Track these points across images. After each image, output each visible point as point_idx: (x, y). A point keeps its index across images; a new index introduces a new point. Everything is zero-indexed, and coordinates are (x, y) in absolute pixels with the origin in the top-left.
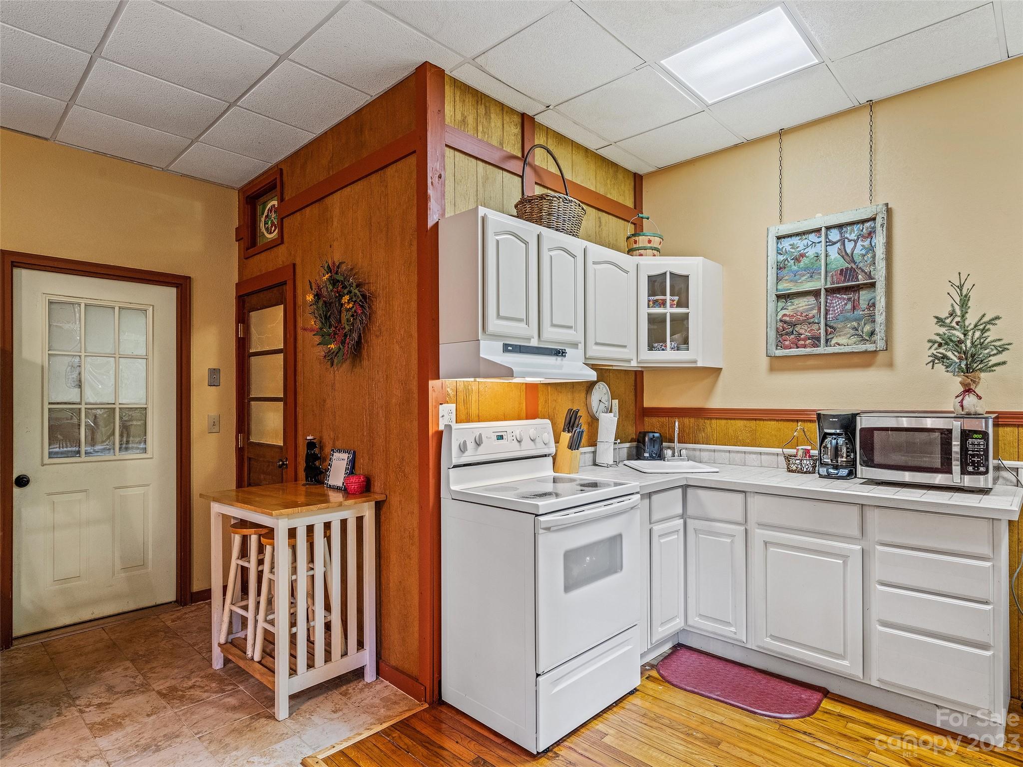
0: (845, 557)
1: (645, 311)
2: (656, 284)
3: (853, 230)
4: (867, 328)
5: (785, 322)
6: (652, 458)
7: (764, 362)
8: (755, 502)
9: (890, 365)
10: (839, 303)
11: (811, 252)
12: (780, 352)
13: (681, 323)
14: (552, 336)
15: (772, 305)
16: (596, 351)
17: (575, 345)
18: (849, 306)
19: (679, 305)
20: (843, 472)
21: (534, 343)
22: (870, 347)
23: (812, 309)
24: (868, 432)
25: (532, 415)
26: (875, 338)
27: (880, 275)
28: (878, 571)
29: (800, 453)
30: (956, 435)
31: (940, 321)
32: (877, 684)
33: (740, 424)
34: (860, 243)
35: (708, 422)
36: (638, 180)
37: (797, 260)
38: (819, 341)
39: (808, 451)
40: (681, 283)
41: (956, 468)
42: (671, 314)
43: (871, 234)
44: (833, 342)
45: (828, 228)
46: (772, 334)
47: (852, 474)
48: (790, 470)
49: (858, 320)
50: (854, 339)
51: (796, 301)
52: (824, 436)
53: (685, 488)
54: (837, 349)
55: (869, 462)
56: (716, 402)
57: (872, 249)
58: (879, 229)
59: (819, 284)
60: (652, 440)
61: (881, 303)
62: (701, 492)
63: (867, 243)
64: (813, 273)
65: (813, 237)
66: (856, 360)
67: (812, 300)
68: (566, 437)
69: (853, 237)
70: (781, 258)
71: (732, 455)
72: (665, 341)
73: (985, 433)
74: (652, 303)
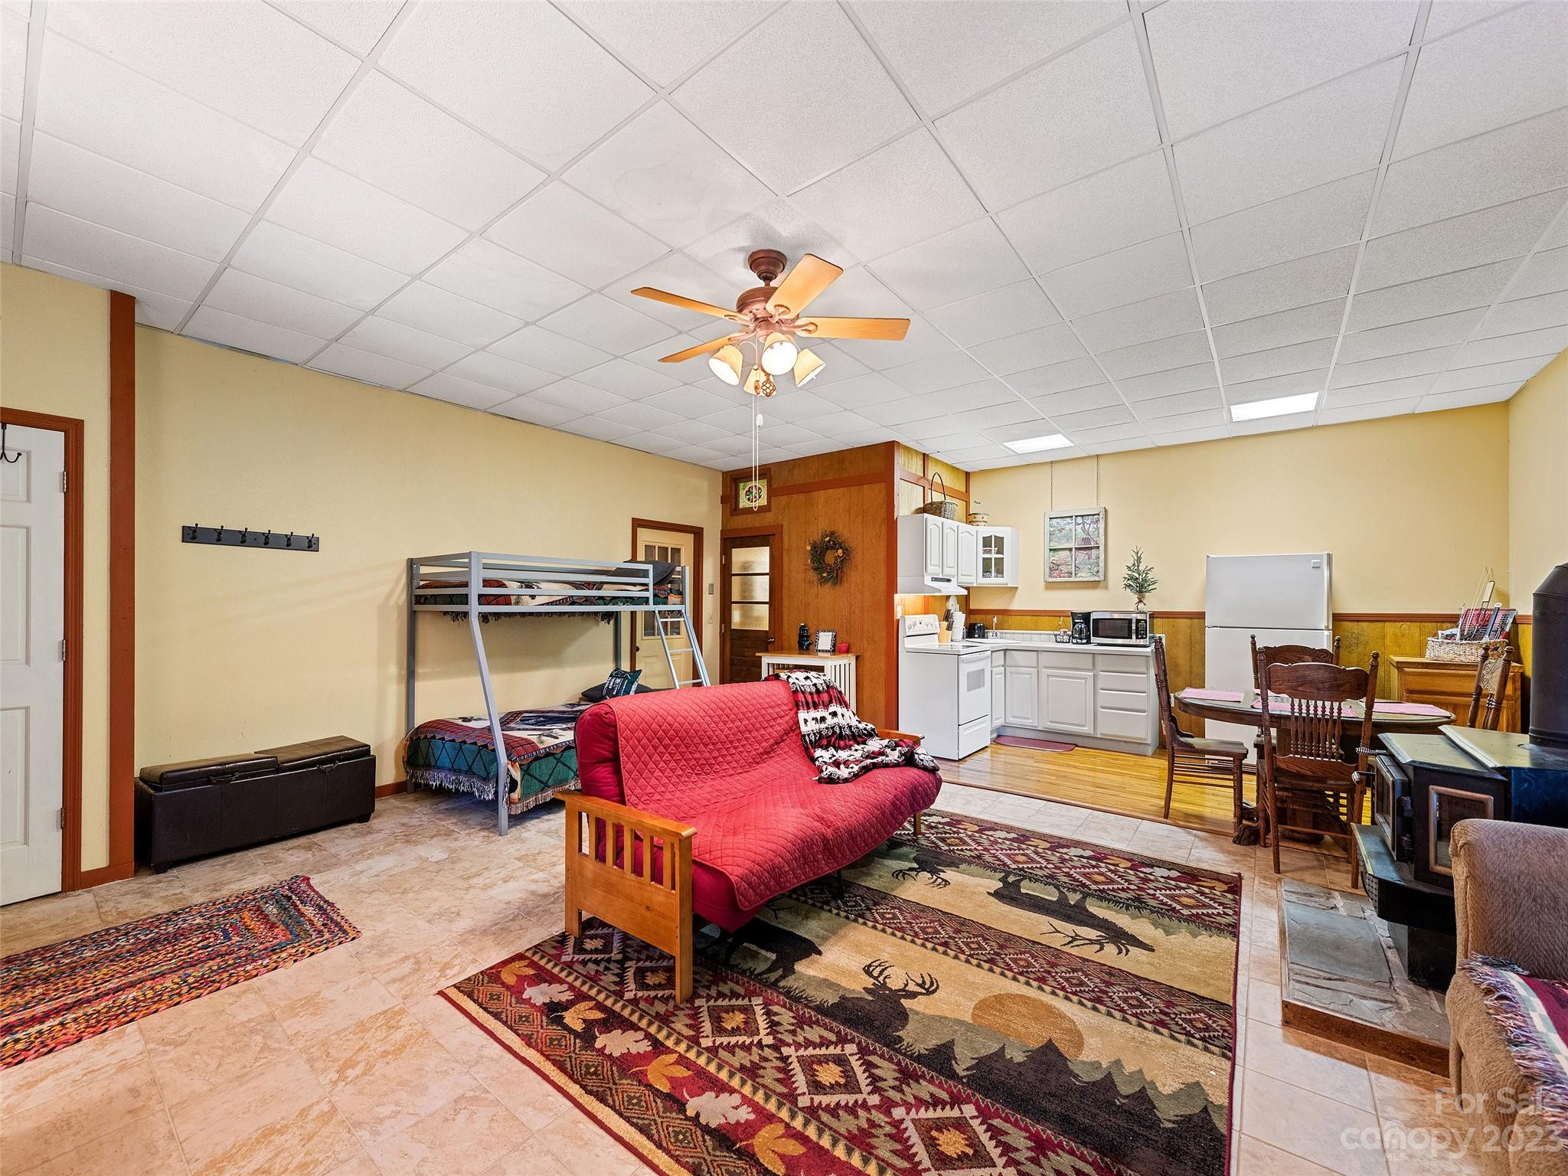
0: (1086, 679)
1: (981, 556)
2: (987, 542)
3: (1088, 519)
4: (1096, 569)
5: (1054, 564)
6: (979, 637)
7: (1042, 584)
8: (1042, 656)
9: (1106, 588)
10: (1082, 555)
11: (1067, 528)
12: (1051, 580)
13: (1000, 562)
14: (948, 572)
15: (1047, 554)
16: (962, 579)
17: (954, 577)
18: (1087, 557)
19: (998, 553)
20: (1085, 641)
21: (940, 576)
22: (1097, 579)
23: (1068, 558)
24: (1096, 621)
25: (926, 612)
26: (1100, 574)
27: (1101, 543)
28: (1100, 685)
29: (1062, 633)
30: (1134, 621)
31: (1128, 567)
32: (1099, 736)
33: (1028, 618)
34: (1092, 525)
36: (967, 474)
37: (1060, 531)
38: (1071, 573)
39: (1065, 632)
40: (1000, 541)
41: (1134, 637)
42: (995, 558)
43: (1097, 521)
44: (1079, 575)
45: (1076, 516)
46: (1047, 570)
47: (1089, 642)
48: (1057, 642)
49: (1091, 565)
50: (1089, 574)
51: (1060, 553)
52: (1075, 624)
53: (1005, 650)
54: (1081, 579)
55: (1096, 635)
56: (1016, 605)
57: (1098, 529)
58: (1101, 520)
59: (1072, 545)
60: (980, 627)
61: (1102, 557)
62: (1014, 652)
63: (1095, 526)
64: (1068, 539)
65: (1068, 520)
66: (1090, 584)
67: (1068, 552)
68: (945, 624)
69: (1089, 522)
70: (1052, 529)
71: (1024, 633)
72: (991, 572)
73: (1146, 621)
74: (985, 552)
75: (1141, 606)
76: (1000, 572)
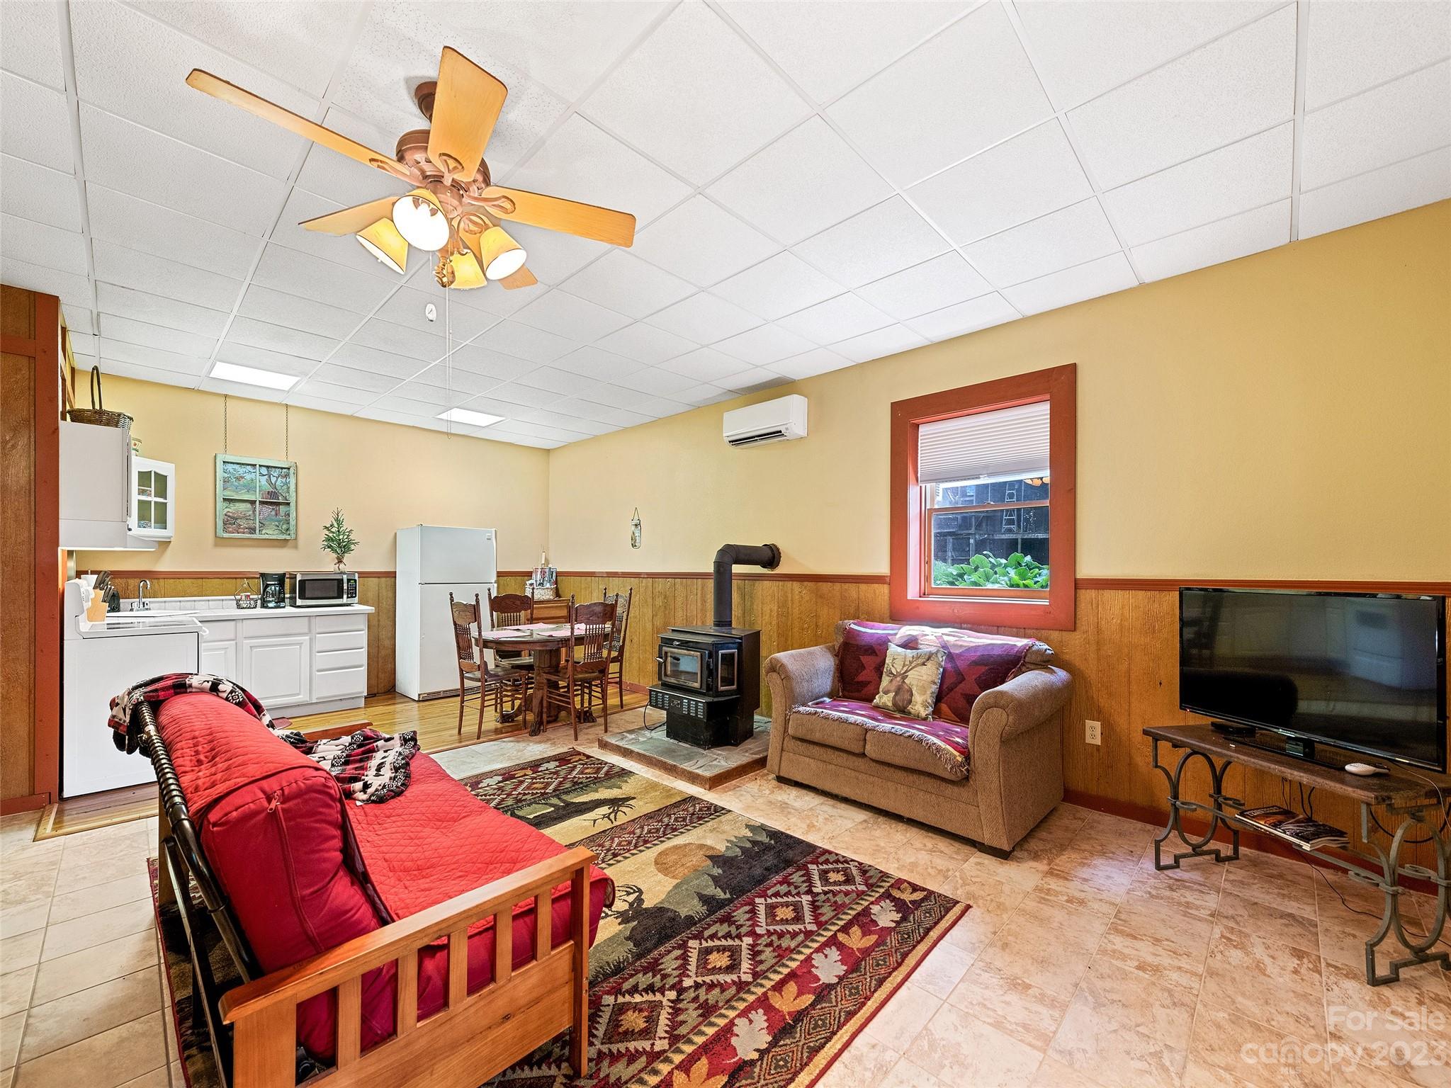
0: (300, 644)
1: (136, 497)
2: (145, 479)
3: (275, 471)
4: (285, 527)
5: (229, 516)
7: (212, 540)
8: (243, 625)
9: (296, 547)
10: (267, 510)
11: (248, 477)
12: (224, 535)
13: (162, 508)
15: (219, 504)
18: (273, 513)
19: (159, 496)
22: (288, 537)
23: (248, 511)
24: (303, 582)
26: (288, 532)
27: (292, 500)
28: (317, 647)
29: (243, 598)
30: (345, 581)
31: (326, 527)
32: (315, 701)
34: (279, 479)
35: (156, 581)
37: (238, 479)
38: (255, 530)
39: (249, 596)
40: (162, 480)
41: (345, 596)
42: (155, 502)
43: (287, 476)
44: (264, 532)
45: (260, 466)
46: (220, 523)
47: (294, 605)
48: (238, 608)
49: (279, 521)
50: (277, 532)
51: (237, 504)
52: (264, 586)
54: (266, 537)
55: (302, 597)
57: (287, 484)
58: (291, 474)
59: (258, 497)
61: (293, 514)
63: (284, 480)
64: (250, 490)
65: (249, 468)
66: (276, 543)
67: (249, 505)
69: (275, 474)
70: (226, 475)
71: (182, 604)
72: (150, 521)
73: (355, 581)
74: (141, 492)
75: (342, 566)
76: (162, 522)
